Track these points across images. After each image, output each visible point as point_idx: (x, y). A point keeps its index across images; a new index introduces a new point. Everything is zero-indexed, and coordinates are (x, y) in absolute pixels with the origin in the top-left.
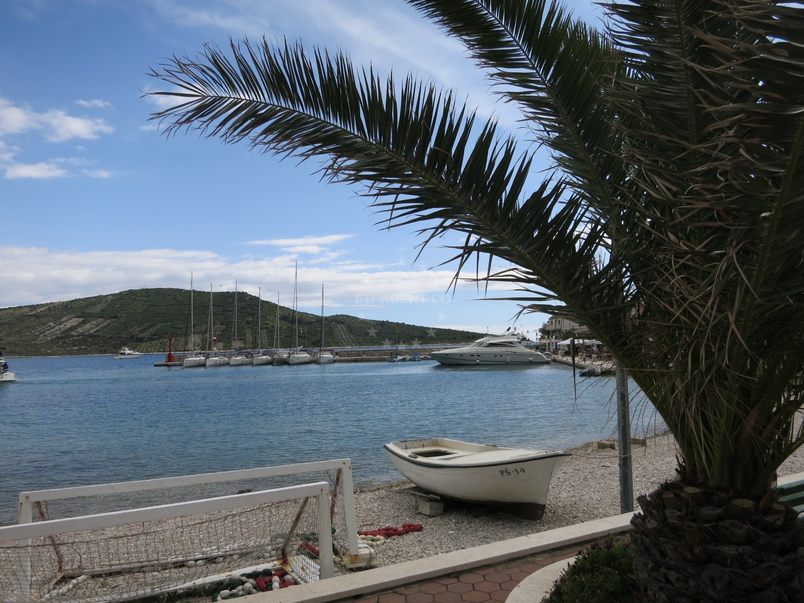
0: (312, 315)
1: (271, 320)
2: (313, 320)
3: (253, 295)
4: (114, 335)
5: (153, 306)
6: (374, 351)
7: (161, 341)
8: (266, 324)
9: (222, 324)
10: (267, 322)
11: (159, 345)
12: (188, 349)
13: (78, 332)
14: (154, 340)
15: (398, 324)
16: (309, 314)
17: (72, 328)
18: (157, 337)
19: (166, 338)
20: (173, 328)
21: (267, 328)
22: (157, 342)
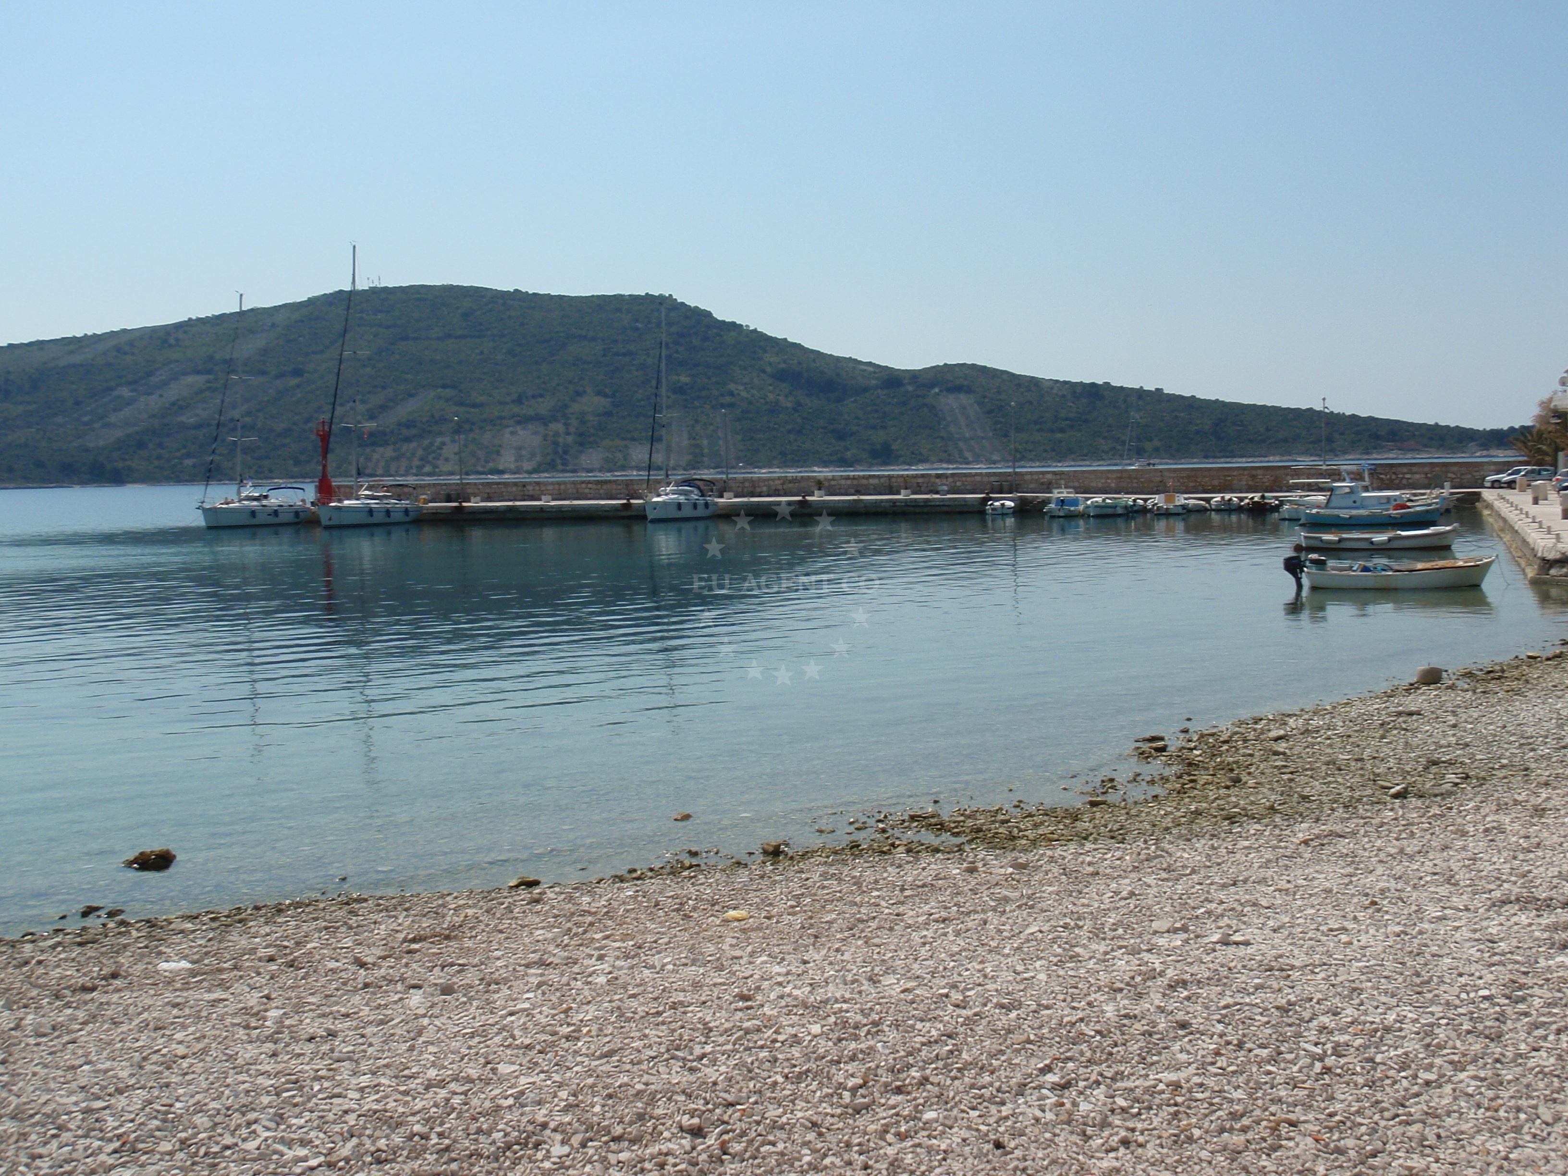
0: (870, 364)
1: (746, 380)
2: (874, 382)
3: (692, 305)
4: (295, 424)
5: (406, 338)
6: (938, 476)
7: (426, 442)
8: (731, 394)
9: (599, 393)
10: (732, 386)
11: (420, 452)
12: (501, 468)
13: (197, 415)
14: (408, 440)
15: (1140, 393)
16: (860, 362)
17: (179, 406)
18: (414, 431)
19: (440, 433)
20: (461, 404)
21: (731, 405)
22: (413, 445)
